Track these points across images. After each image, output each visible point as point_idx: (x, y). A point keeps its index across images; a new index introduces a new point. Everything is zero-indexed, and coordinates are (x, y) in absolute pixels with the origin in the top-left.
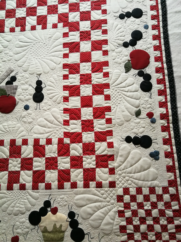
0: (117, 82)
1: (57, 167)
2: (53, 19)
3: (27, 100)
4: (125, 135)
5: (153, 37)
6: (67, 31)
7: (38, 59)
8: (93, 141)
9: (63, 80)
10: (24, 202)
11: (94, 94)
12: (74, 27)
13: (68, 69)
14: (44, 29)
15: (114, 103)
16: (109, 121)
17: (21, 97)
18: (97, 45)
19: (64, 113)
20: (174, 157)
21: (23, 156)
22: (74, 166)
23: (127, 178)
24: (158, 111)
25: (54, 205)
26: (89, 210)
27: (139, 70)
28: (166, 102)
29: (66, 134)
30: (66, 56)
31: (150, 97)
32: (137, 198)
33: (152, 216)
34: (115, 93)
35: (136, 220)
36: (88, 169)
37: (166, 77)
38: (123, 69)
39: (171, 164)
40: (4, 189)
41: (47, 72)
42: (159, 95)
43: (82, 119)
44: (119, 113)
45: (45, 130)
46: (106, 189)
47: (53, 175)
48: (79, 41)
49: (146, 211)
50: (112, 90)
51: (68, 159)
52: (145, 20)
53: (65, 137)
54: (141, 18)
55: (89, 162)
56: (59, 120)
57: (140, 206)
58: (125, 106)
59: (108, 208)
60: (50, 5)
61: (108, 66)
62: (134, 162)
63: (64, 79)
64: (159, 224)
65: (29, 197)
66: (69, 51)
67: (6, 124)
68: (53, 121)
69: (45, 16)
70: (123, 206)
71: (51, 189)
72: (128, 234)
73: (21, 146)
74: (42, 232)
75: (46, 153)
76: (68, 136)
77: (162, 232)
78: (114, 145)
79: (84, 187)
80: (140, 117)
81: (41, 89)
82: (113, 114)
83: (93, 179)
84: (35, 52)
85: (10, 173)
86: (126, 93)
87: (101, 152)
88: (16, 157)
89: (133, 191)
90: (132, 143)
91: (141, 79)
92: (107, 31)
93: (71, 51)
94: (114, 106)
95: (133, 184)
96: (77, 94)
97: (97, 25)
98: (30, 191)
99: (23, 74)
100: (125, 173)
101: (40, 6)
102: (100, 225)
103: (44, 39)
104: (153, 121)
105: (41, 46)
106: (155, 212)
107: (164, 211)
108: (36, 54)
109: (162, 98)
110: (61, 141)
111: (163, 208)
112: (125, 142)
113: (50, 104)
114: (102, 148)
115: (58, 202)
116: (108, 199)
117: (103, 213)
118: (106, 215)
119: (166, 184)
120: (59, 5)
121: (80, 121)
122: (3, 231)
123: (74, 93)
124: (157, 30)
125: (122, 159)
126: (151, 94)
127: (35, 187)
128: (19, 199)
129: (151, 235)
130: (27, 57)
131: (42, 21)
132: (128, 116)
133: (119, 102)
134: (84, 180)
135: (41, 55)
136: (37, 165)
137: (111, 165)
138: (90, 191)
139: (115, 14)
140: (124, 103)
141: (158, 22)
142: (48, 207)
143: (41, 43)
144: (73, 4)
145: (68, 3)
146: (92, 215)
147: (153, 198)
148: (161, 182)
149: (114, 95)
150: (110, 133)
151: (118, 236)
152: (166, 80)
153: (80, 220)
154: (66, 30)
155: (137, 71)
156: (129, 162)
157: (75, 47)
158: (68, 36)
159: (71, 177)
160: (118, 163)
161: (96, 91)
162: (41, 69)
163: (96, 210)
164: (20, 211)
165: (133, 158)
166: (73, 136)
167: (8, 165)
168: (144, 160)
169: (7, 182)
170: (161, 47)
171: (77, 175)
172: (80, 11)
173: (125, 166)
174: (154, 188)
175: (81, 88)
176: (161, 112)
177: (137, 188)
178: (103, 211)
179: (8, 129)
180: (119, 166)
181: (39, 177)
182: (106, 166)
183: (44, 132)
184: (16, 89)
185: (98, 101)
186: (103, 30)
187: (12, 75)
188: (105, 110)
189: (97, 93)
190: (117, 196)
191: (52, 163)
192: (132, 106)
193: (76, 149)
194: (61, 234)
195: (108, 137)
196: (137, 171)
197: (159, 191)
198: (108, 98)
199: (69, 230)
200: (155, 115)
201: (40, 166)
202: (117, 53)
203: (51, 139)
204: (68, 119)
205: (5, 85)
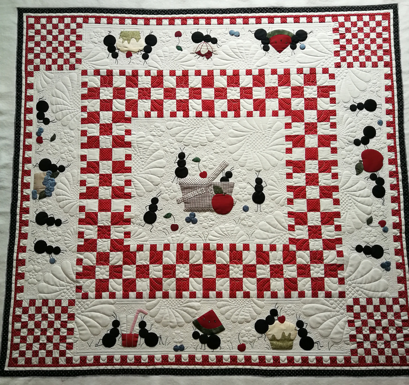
0: (347, 185)
1: (283, 275)
2: (272, 104)
3: (246, 200)
4: (355, 244)
5: (387, 135)
6: (290, 121)
7: (256, 153)
8: (321, 249)
9: (286, 180)
10: (250, 310)
11: (321, 197)
12: (298, 116)
13: (292, 167)
14: (262, 116)
15: (344, 208)
16: (338, 228)
17: (238, 196)
18: (325, 141)
19: (289, 217)
20: (405, 268)
21: (244, 262)
22: (301, 275)
23: (357, 288)
24: (391, 220)
25: (280, 314)
26: (319, 320)
27: (371, 173)
28: (399, 210)
29: (292, 241)
30: (289, 151)
31: (383, 204)
32: (367, 308)
33: (381, 326)
34: (345, 198)
35: (366, 330)
36: (316, 278)
37: (400, 183)
38: (354, 171)
39: (402, 275)
40: (227, 296)
41: (267, 169)
42: (392, 202)
43: (308, 225)
44: (350, 220)
45: (268, 236)
46: (336, 299)
47: (278, 283)
48: (304, 134)
49: (376, 321)
50: (341, 194)
51: (295, 267)
52: (379, 114)
53: (290, 243)
54: (374, 112)
55: (317, 271)
56: (283, 224)
57: (371, 316)
58: (356, 212)
59: (338, 318)
60: (269, 86)
61: (337, 166)
62: (365, 273)
63: (287, 178)
64: (389, 333)
65: (254, 305)
66: (293, 145)
67: (223, 227)
68: (277, 225)
69: (262, 99)
70: (353, 316)
71: (277, 298)
72: (358, 343)
73: (242, 251)
74: (270, 340)
75: (270, 260)
76: (294, 242)
77: (391, 340)
78: (344, 254)
79: (313, 297)
80: (372, 225)
81: (262, 188)
82: (342, 221)
83: (322, 289)
84: (252, 144)
85: (232, 280)
86: (357, 198)
87: (329, 261)
88: (237, 264)
89: (363, 302)
90: (362, 253)
91: (374, 184)
92: (336, 124)
93: (294, 146)
94: (343, 212)
95: (363, 294)
96: (303, 196)
97: (325, 116)
98: (255, 300)
99: (240, 169)
100: (355, 283)
101: (256, 86)
102: (330, 334)
103: (262, 129)
104: (385, 231)
105: (259, 138)
106: (385, 322)
107: (394, 322)
108: (254, 146)
109: (395, 206)
110: (287, 247)
111: (393, 318)
112: (355, 251)
113: (273, 206)
114: (331, 257)
115: (286, 311)
116: (337, 309)
117: (332, 322)
118: (335, 325)
119: (396, 295)
120: (279, 88)
121: (306, 226)
122: (229, 339)
123: (299, 195)
124: (392, 128)
125: (352, 269)
126: (384, 201)
127: (260, 295)
128: (243, 307)
129: (380, 344)
130: (244, 149)
131: (260, 106)
132: (359, 223)
133: (349, 207)
134: (312, 290)
135: (259, 147)
136: (261, 273)
137: (342, 275)
138: (318, 300)
139: (345, 104)
140: (354, 209)
141: (394, 117)
142: (275, 316)
143: (259, 134)
144: (296, 88)
145: (289, 85)
146: (321, 324)
147: (383, 309)
148: (391, 293)
149: (343, 200)
150: (339, 241)
151: (348, 344)
152: (400, 186)
153: (308, 329)
154: (289, 119)
155: (369, 174)
156: (359, 272)
157: (299, 141)
158: (291, 128)
159: (299, 286)
160: (347, 273)
161: (324, 194)
162: (261, 166)
163: (326, 319)
164: (245, 319)
165: (363, 268)
166: (299, 243)
167: (229, 271)
168: (375, 271)
169: (229, 289)
170: (396, 148)
171: (304, 284)
172: (305, 97)
173: (355, 276)
174: (384, 298)
175: (307, 189)
176: (394, 221)
177: (367, 299)
178: (332, 321)
179: (226, 232)
180: (349, 276)
181: (263, 285)
182: (336, 276)
183: (268, 238)
184: (233, 187)
185: (326, 205)
186: (331, 123)
187: (227, 170)
188: (334, 215)
189: (325, 196)
190: (347, 306)
191: (277, 271)
192: (364, 212)
193: (303, 257)
194: (290, 342)
195: (337, 246)
196: (367, 281)
197: (389, 302)
198: (336, 202)
199: (298, 339)
200: (387, 223)
201: (264, 274)
202: (347, 151)
203: (275, 245)
204: (294, 224)
205: (219, 182)
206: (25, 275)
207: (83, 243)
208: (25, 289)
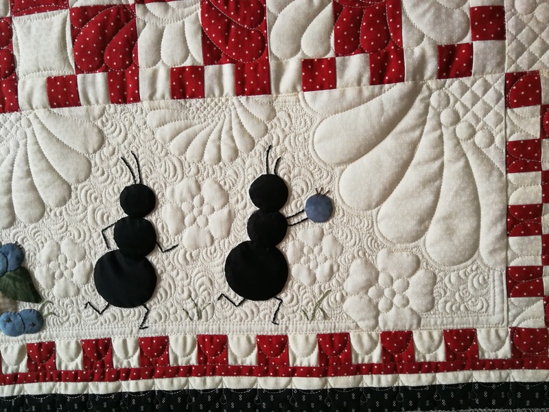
206: (391, 327)
207: (227, 69)
208: (459, 323)
